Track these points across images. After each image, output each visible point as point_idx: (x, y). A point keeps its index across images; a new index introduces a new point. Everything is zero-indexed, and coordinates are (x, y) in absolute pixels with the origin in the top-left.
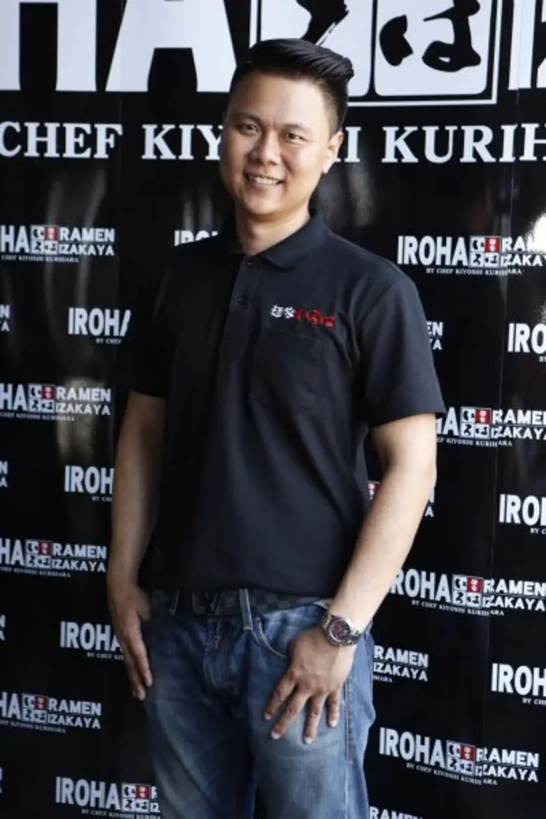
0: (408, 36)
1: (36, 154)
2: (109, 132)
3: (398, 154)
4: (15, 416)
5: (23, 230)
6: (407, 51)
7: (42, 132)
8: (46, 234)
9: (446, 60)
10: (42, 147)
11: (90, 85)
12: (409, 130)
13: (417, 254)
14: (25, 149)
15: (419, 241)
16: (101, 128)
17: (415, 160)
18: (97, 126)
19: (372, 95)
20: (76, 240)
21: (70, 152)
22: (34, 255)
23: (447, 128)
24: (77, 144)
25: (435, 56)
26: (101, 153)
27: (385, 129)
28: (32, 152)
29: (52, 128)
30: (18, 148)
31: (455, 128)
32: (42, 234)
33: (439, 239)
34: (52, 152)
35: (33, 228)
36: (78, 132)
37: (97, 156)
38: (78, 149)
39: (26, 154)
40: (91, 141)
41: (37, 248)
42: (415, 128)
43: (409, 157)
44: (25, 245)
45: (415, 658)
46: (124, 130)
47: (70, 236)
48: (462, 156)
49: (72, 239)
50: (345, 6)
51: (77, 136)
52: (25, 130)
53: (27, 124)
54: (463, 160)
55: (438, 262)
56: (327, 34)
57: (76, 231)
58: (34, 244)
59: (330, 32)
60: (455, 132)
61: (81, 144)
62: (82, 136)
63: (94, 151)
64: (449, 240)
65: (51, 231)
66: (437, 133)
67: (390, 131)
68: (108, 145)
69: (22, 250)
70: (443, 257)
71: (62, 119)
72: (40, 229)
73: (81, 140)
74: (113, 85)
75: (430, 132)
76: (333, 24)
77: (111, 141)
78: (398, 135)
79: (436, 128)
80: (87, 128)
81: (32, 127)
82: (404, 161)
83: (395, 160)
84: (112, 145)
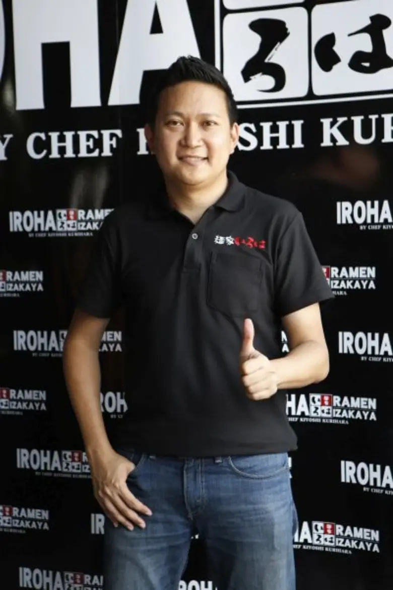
0: (336, 48)
1: (58, 156)
2: (112, 136)
3: (333, 139)
4: (50, 355)
5: (50, 213)
6: (337, 60)
7: (62, 139)
8: (68, 216)
9: (367, 65)
10: (62, 150)
11: (96, 102)
12: (341, 120)
13: (352, 215)
14: (49, 152)
15: (353, 205)
16: (106, 134)
17: (346, 143)
18: (103, 132)
19: (311, 95)
20: (90, 219)
21: (83, 153)
22: (59, 232)
23: (370, 117)
24: (88, 147)
25: (358, 62)
26: (107, 152)
27: (322, 120)
28: (55, 154)
29: (69, 135)
30: (45, 152)
31: (377, 116)
32: (65, 215)
33: (369, 203)
34: (69, 154)
35: (58, 211)
36: (89, 137)
37: (103, 154)
38: (89, 150)
39: (51, 157)
40: (99, 143)
41: (62, 226)
42: (345, 119)
43: (342, 141)
44: (53, 225)
45: (368, 534)
46: (123, 133)
47: (85, 216)
48: (383, 137)
49: (88, 218)
50: (286, 29)
51: (88, 140)
52: (49, 138)
53: (50, 134)
54: (384, 141)
55: (369, 221)
56: (273, 51)
57: (90, 212)
58: (59, 224)
59: (276, 49)
60: (377, 120)
61: (92, 147)
62: (91, 140)
63: (101, 151)
64: (376, 203)
65: (72, 213)
66: (362, 121)
67: (326, 122)
68: (111, 146)
69: (51, 229)
70: (373, 217)
71: (76, 128)
72: (63, 212)
73: (91, 143)
74: (113, 101)
75: (357, 121)
76: (278, 44)
77: (114, 142)
78: (332, 125)
79: (362, 117)
80: (95, 133)
81: (54, 136)
82: (338, 144)
83: (331, 144)
84: (114, 146)
